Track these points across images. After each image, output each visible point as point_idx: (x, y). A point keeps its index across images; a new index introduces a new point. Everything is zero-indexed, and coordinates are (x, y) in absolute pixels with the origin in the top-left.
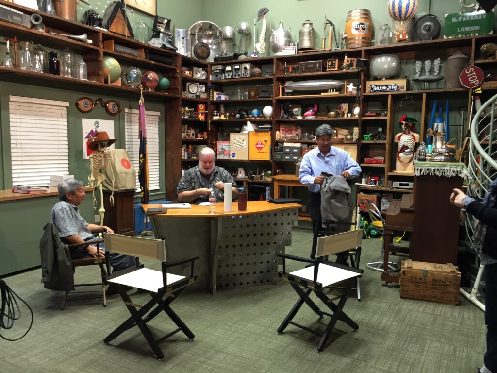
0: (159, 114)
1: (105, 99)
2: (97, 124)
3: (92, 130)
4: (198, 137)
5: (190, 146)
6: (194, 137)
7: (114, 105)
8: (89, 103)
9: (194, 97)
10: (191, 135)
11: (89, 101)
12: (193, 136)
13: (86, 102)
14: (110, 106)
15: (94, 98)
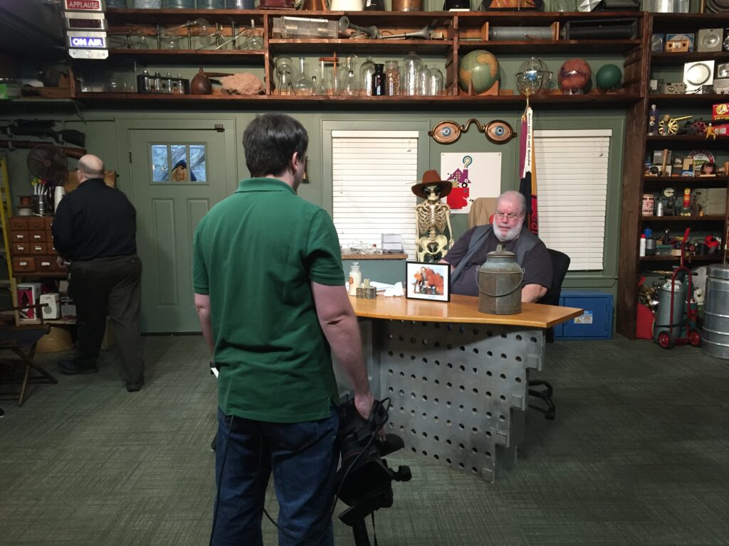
0: (609, 132)
1: (483, 119)
2: (468, 161)
3: (458, 170)
4: (704, 173)
5: (687, 192)
6: (692, 174)
7: (500, 127)
8: (453, 129)
9: (700, 92)
10: (686, 167)
11: (454, 126)
12: (691, 169)
13: (447, 127)
14: (493, 130)
15: (463, 120)
